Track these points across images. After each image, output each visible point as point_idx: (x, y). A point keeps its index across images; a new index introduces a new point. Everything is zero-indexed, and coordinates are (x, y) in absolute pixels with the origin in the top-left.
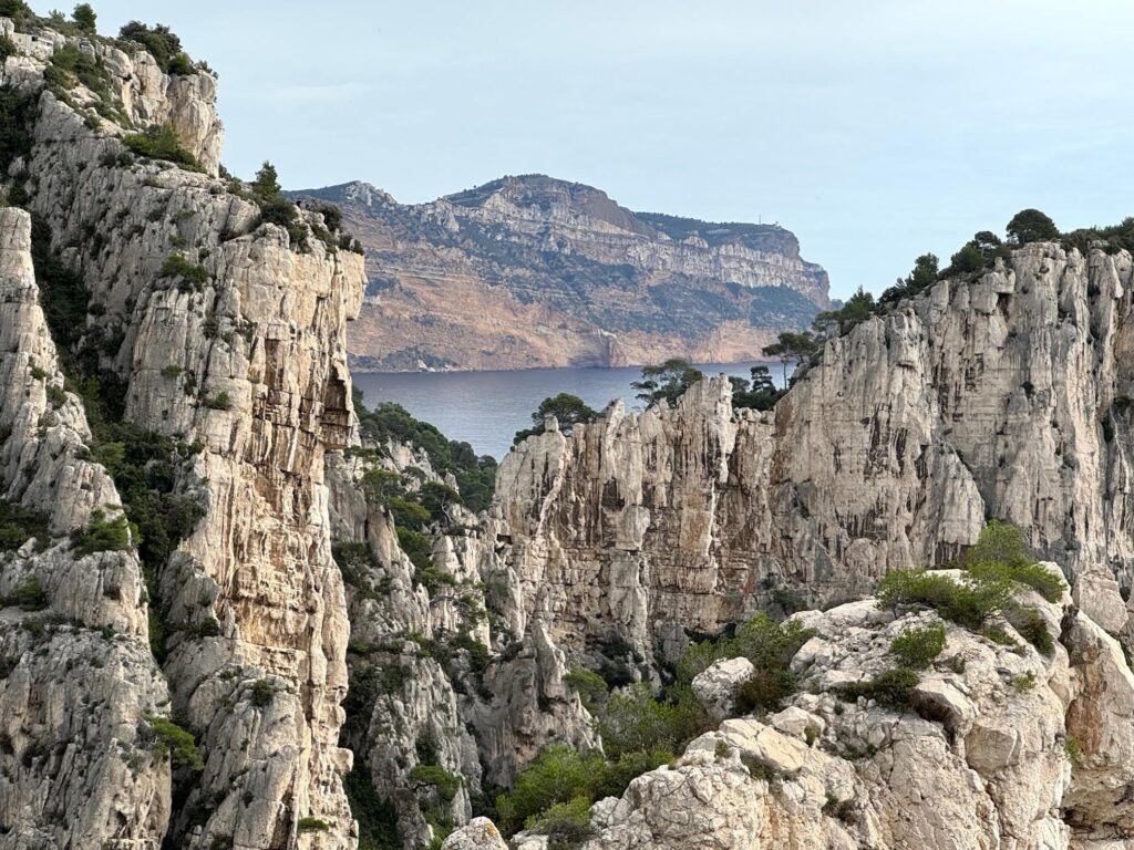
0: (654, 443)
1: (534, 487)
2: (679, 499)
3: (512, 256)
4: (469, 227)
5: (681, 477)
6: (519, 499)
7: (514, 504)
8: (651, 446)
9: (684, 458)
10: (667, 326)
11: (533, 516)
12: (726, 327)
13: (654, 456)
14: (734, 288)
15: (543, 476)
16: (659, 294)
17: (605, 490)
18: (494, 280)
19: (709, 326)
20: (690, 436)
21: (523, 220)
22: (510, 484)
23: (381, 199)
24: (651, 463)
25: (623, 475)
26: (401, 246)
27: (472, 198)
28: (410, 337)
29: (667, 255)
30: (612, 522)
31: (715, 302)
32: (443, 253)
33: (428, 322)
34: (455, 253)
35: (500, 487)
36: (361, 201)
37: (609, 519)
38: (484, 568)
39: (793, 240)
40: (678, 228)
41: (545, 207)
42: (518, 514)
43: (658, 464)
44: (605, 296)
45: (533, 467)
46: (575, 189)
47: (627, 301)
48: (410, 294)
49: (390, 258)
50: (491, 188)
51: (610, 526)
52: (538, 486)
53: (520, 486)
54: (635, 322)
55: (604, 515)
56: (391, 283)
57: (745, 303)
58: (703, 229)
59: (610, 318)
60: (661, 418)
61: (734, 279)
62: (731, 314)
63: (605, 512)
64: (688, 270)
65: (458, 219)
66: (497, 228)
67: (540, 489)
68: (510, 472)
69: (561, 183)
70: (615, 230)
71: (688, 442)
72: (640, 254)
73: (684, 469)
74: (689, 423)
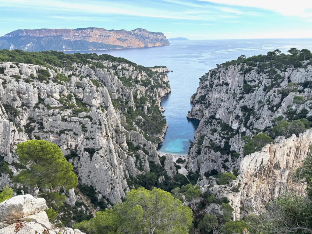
0: (291, 148)
1: (256, 168)
2: (296, 164)
3: (138, 36)
4: (134, 34)
5: (297, 158)
6: (249, 171)
7: (248, 172)
8: (289, 149)
9: (299, 152)
10: (152, 43)
11: (254, 176)
12: (157, 43)
13: (290, 152)
14: (158, 39)
15: (260, 165)
16: (152, 40)
17: (275, 164)
18: (137, 39)
19: (156, 43)
20: (303, 146)
21: (139, 33)
22: (246, 166)
23: (126, 31)
24: (288, 154)
25: (282, 160)
26: (128, 36)
27: (134, 31)
28: (129, 45)
29: (152, 36)
30: (276, 173)
31: (156, 40)
32: (132, 36)
33: (131, 43)
34: (133, 36)
35: (242, 166)
36: (124, 31)
37: (275, 173)
38: (242, 197)
39: (163, 34)
40: (153, 33)
41: (141, 31)
42: (249, 175)
43: (291, 154)
44: (147, 40)
45: (256, 162)
46: (143, 29)
47: (149, 41)
48: (129, 40)
49: (127, 37)
50: (136, 29)
51: (275, 174)
52: (258, 168)
53: (250, 167)
54: (149, 42)
55: (273, 171)
56: (127, 39)
57: (159, 40)
58: (155, 33)
59: (147, 42)
60: (293, 141)
61: (158, 38)
62: (158, 41)
63: (274, 170)
64: (154, 37)
65: (133, 33)
66: (137, 33)
67: (258, 169)
68: (247, 162)
69: (142, 29)
70: (147, 33)
71: (302, 148)
72: (150, 36)
73: (299, 156)
74: (304, 142)
